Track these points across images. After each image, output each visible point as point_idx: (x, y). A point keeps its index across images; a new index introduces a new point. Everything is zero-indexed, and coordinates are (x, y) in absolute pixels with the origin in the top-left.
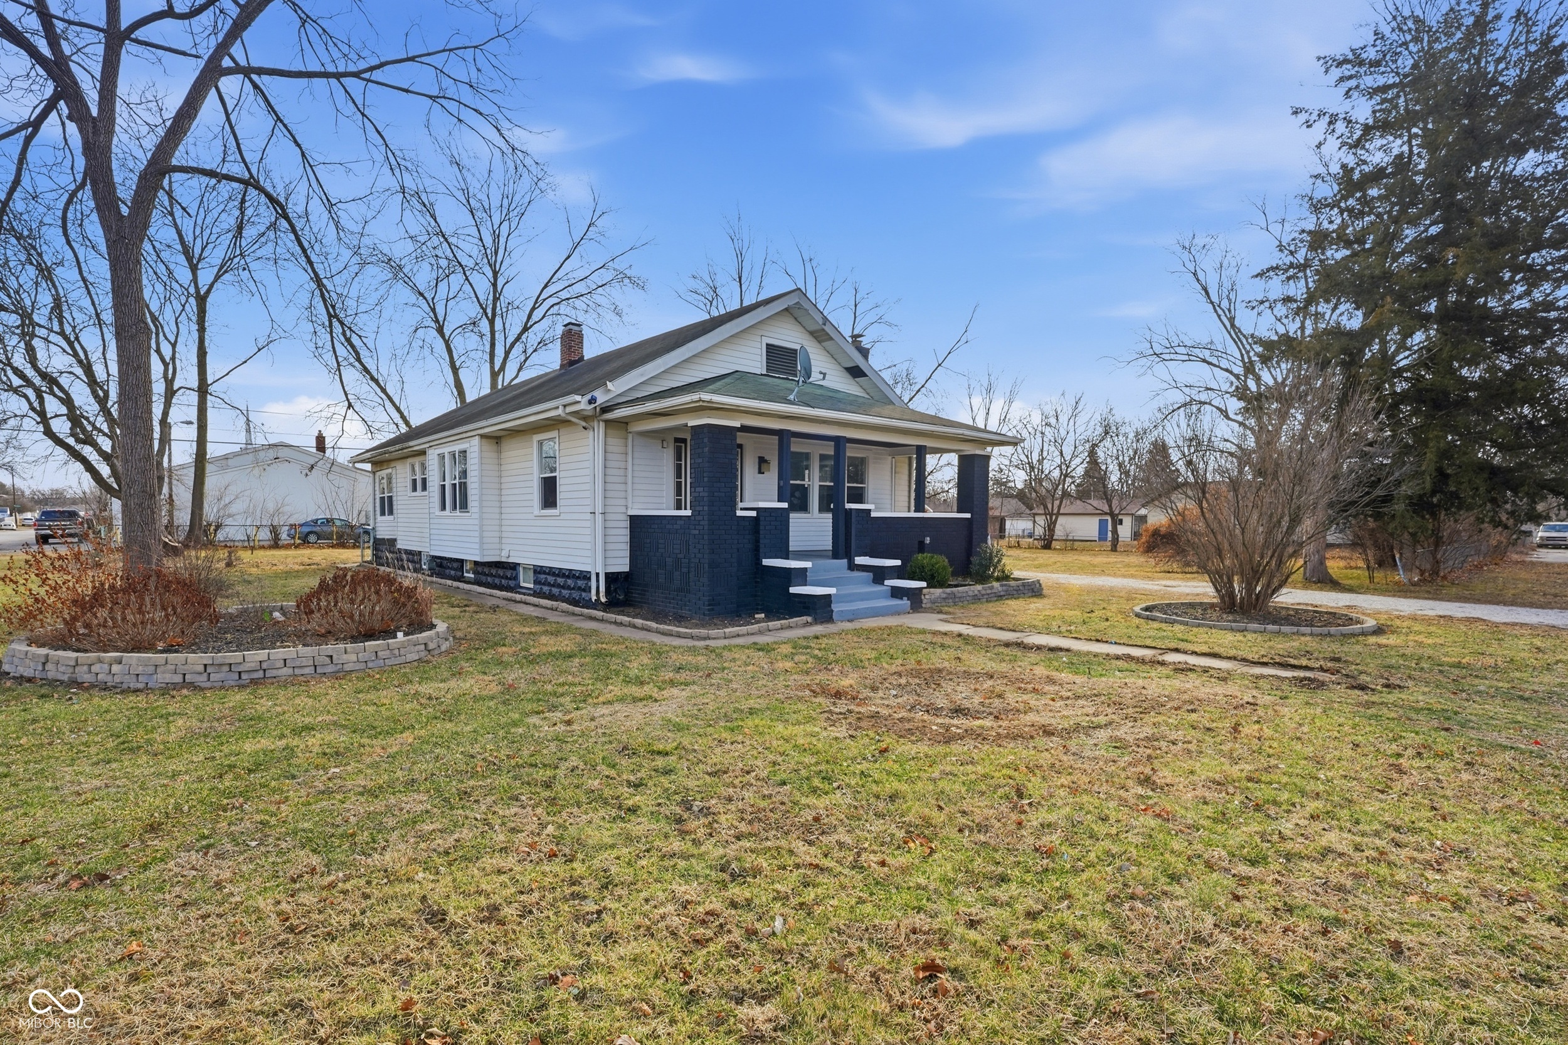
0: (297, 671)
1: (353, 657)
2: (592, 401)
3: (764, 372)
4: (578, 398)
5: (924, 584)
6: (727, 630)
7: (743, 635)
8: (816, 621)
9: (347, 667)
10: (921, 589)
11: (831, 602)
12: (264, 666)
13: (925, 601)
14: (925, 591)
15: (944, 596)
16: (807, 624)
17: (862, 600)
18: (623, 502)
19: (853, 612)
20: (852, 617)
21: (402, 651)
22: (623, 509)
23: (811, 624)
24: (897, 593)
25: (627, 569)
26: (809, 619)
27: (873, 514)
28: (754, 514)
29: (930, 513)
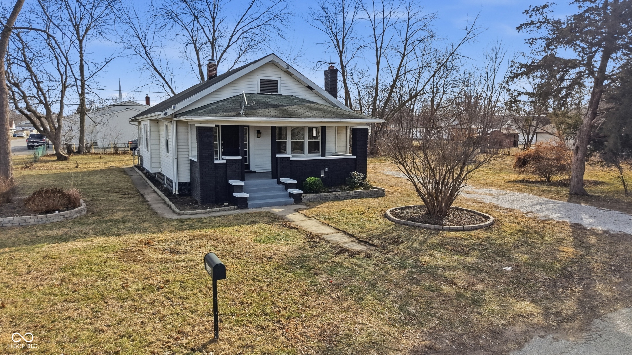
0: (13, 225)
1: (33, 220)
2: (166, 114)
3: (259, 92)
4: (159, 113)
5: (302, 192)
6: (191, 212)
7: (200, 214)
8: (239, 208)
9: (31, 224)
10: (300, 195)
11: (247, 200)
12: (2, 223)
13: (303, 199)
14: (303, 195)
15: (316, 197)
16: (234, 209)
17: (272, 198)
18: (187, 153)
19: (259, 204)
20: (259, 206)
21: (52, 218)
22: (187, 156)
23: (236, 209)
24: (291, 195)
25: (189, 181)
26: (236, 207)
27: (291, 159)
28: (225, 161)
29: (327, 157)
